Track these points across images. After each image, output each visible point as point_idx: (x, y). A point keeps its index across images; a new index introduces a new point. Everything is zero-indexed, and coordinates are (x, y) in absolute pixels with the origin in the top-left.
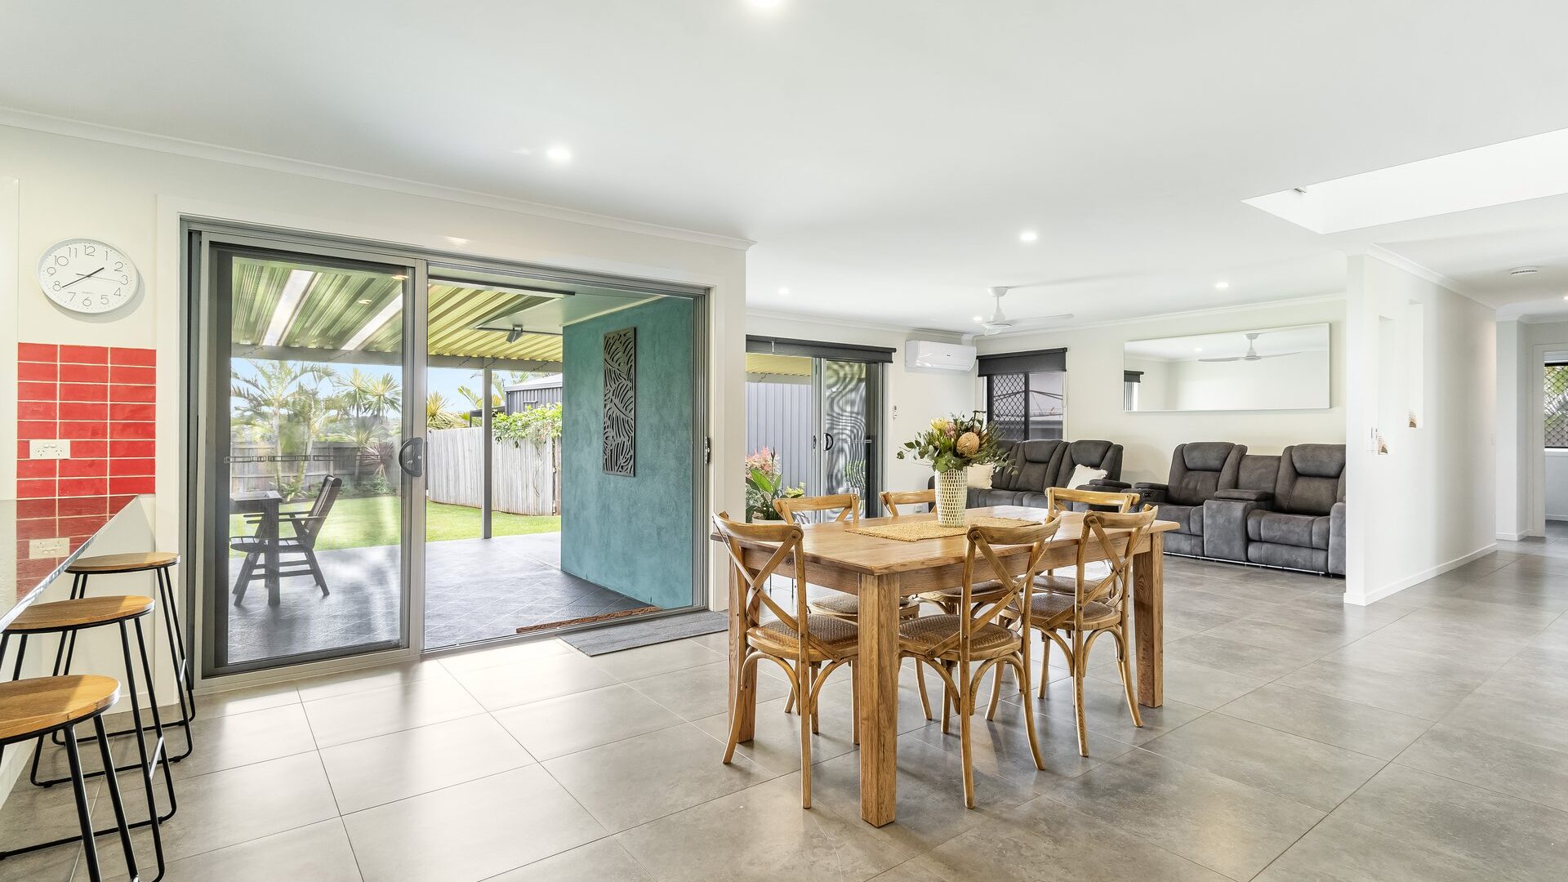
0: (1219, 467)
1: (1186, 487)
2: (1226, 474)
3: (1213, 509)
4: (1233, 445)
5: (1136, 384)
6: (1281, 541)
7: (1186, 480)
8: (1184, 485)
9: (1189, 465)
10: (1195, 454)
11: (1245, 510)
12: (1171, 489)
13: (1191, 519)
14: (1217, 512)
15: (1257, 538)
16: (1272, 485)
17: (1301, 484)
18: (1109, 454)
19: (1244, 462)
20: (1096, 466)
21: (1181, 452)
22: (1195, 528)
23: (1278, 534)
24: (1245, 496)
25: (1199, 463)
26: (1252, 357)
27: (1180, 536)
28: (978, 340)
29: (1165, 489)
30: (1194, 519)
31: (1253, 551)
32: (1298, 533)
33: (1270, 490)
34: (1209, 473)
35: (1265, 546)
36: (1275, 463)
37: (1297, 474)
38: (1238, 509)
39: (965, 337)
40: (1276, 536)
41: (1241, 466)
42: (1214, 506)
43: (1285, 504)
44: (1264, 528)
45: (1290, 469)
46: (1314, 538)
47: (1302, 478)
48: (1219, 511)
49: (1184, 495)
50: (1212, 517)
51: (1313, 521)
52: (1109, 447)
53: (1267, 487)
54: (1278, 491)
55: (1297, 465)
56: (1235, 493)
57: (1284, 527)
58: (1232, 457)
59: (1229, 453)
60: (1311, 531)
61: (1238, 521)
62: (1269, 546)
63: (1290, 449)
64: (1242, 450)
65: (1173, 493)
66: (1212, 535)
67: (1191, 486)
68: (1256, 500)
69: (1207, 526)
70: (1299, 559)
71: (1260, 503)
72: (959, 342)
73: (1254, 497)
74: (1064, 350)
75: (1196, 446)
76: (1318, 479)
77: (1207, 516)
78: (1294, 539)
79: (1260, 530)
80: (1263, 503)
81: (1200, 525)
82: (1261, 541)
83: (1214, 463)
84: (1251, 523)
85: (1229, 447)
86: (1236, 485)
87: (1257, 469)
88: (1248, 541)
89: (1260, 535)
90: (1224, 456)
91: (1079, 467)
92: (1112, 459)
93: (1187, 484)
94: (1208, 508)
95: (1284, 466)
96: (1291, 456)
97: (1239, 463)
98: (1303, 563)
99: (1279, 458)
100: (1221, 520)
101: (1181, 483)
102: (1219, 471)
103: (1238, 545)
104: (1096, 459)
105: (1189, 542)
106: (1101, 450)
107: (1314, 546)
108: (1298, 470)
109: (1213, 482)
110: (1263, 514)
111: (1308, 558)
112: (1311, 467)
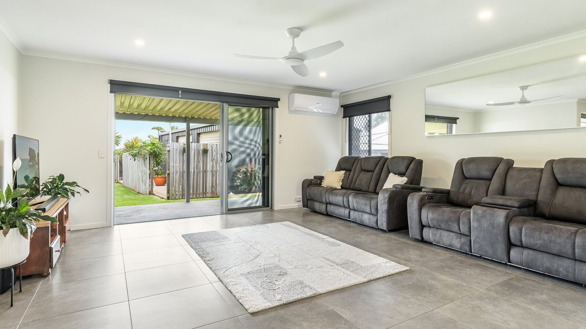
0: (490, 177)
1: (463, 192)
2: (495, 183)
3: (478, 214)
4: (503, 159)
5: (454, 125)
6: (542, 249)
7: (463, 186)
8: (461, 190)
9: (467, 175)
10: (472, 166)
11: (507, 217)
12: (451, 193)
13: (461, 221)
14: (482, 217)
15: (518, 243)
16: (534, 193)
17: (562, 193)
18: (412, 166)
19: (510, 173)
20: (402, 174)
21: (461, 164)
22: (464, 229)
23: (540, 242)
24: (509, 203)
25: (474, 174)
26: (524, 101)
27: (452, 234)
28: (343, 95)
29: (447, 193)
30: (464, 220)
31: (514, 253)
32: (560, 244)
33: (532, 198)
34: (482, 182)
35: (526, 252)
36: (538, 174)
37: (558, 184)
38: (501, 216)
39: (334, 94)
40: (537, 244)
41: (508, 176)
42: (480, 212)
43: (546, 211)
44: (525, 235)
45: (552, 180)
46: (577, 251)
47: (563, 187)
48: (483, 216)
49: (460, 198)
50: (478, 220)
51: (576, 233)
52: (412, 161)
53: (530, 195)
54: (540, 198)
55: (558, 176)
56: (500, 200)
57: (546, 237)
58: (501, 168)
59: (498, 166)
60: (574, 243)
61: (501, 227)
62: (531, 252)
63: (551, 163)
64: (510, 163)
65: (453, 196)
66: (477, 237)
67: (467, 191)
68: (518, 208)
69: (474, 228)
70: (561, 269)
71: (522, 209)
72: (330, 96)
73: (517, 205)
74: (389, 97)
75: (472, 160)
76: (578, 189)
77: (473, 220)
78: (555, 249)
79: (521, 236)
80: (525, 210)
81: (468, 226)
82: (522, 246)
83: (486, 173)
84: (513, 229)
85: (498, 161)
86: (503, 192)
87: (521, 179)
88: (510, 245)
89: (521, 241)
90: (495, 168)
91: (391, 175)
92: (413, 169)
93: (464, 190)
94: (474, 213)
95: (546, 178)
96: (553, 168)
97: (507, 174)
98: (565, 273)
99: (541, 170)
100: (485, 224)
101: (459, 189)
102: (490, 180)
103: (501, 248)
104: (402, 169)
105: (459, 240)
106: (406, 163)
107: (577, 258)
108: (559, 181)
109: (485, 189)
110: (525, 222)
111: (570, 269)
112: (571, 178)
